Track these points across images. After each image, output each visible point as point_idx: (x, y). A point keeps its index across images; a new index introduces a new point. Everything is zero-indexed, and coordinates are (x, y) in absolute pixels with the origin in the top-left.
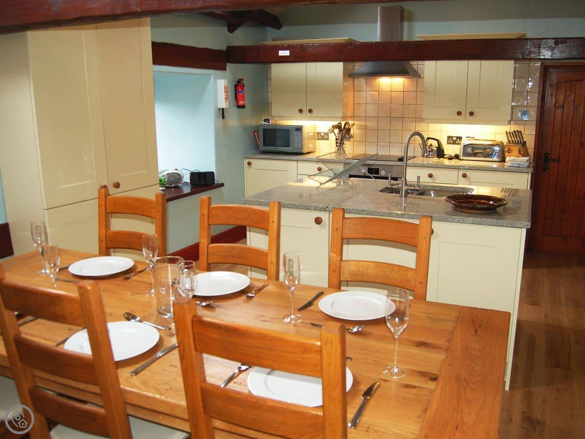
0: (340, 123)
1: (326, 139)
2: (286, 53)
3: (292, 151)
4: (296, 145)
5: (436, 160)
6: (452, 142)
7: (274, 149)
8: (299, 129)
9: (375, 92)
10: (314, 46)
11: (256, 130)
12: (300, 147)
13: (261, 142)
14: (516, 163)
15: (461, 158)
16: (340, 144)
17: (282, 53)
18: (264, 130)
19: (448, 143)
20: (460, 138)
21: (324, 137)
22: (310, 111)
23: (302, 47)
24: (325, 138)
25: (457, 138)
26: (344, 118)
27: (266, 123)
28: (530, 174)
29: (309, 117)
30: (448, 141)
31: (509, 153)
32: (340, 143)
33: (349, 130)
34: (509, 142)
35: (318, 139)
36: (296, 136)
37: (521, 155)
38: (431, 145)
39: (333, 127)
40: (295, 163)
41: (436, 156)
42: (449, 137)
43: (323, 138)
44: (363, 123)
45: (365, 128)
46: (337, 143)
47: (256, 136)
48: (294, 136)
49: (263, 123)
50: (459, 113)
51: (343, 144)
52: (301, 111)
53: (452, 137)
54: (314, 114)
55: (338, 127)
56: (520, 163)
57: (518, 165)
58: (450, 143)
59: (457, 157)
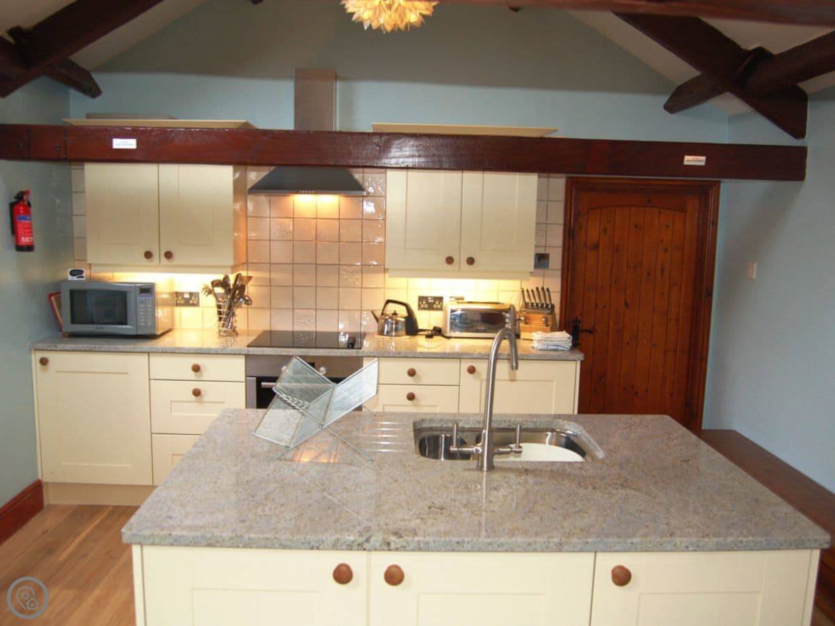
0: (226, 278)
1: (193, 305)
2: (131, 144)
3: (135, 333)
4: (142, 322)
5: (406, 339)
6: (426, 306)
7: (95, 330)
8: (147, 290)
9: (286, 220)
10: (188, 131)
11: (54, 293)
12: (150, 324)
13: (65, 315)
14: (552, 343)
15: (448, 335)
16: (228, 315)
17: (118, 143)
18: (72, 292)
19: (420, 308)
20: (441, 299)
21: (190, 300)
22: (169, 255)
23: (164, 135)
24: (191, 302)
25: (435, 299)
26: (234, 268)
27: (75, 278)
28: (579, 363)
29: (165, 266)
30: (419, 305)
31: (526, 323)
32: (226, 315)
33: (242, 288)
34: (526, 304)
35: (177, 305)
36: (142, 302)
37: (549, 328)
38: (395, 314)
39: (212, 283)
40: (144, 358)
41: (404, 332)
42: (421, 299)
43: (187, 303)
44: (266, 275)
45: (270, 283)
46: (220, 313)
47: (55, 305)
48: (136, 304)
49: (70, 277)
50: (450, 260)
51: (233, 314)
52: (148, 255)
53: (426, 298)
54: (176, 260)
55: (224, 283)
56: (558, 343)
57: (556, 347)
58: (424, 309)
59: (437, 332)
